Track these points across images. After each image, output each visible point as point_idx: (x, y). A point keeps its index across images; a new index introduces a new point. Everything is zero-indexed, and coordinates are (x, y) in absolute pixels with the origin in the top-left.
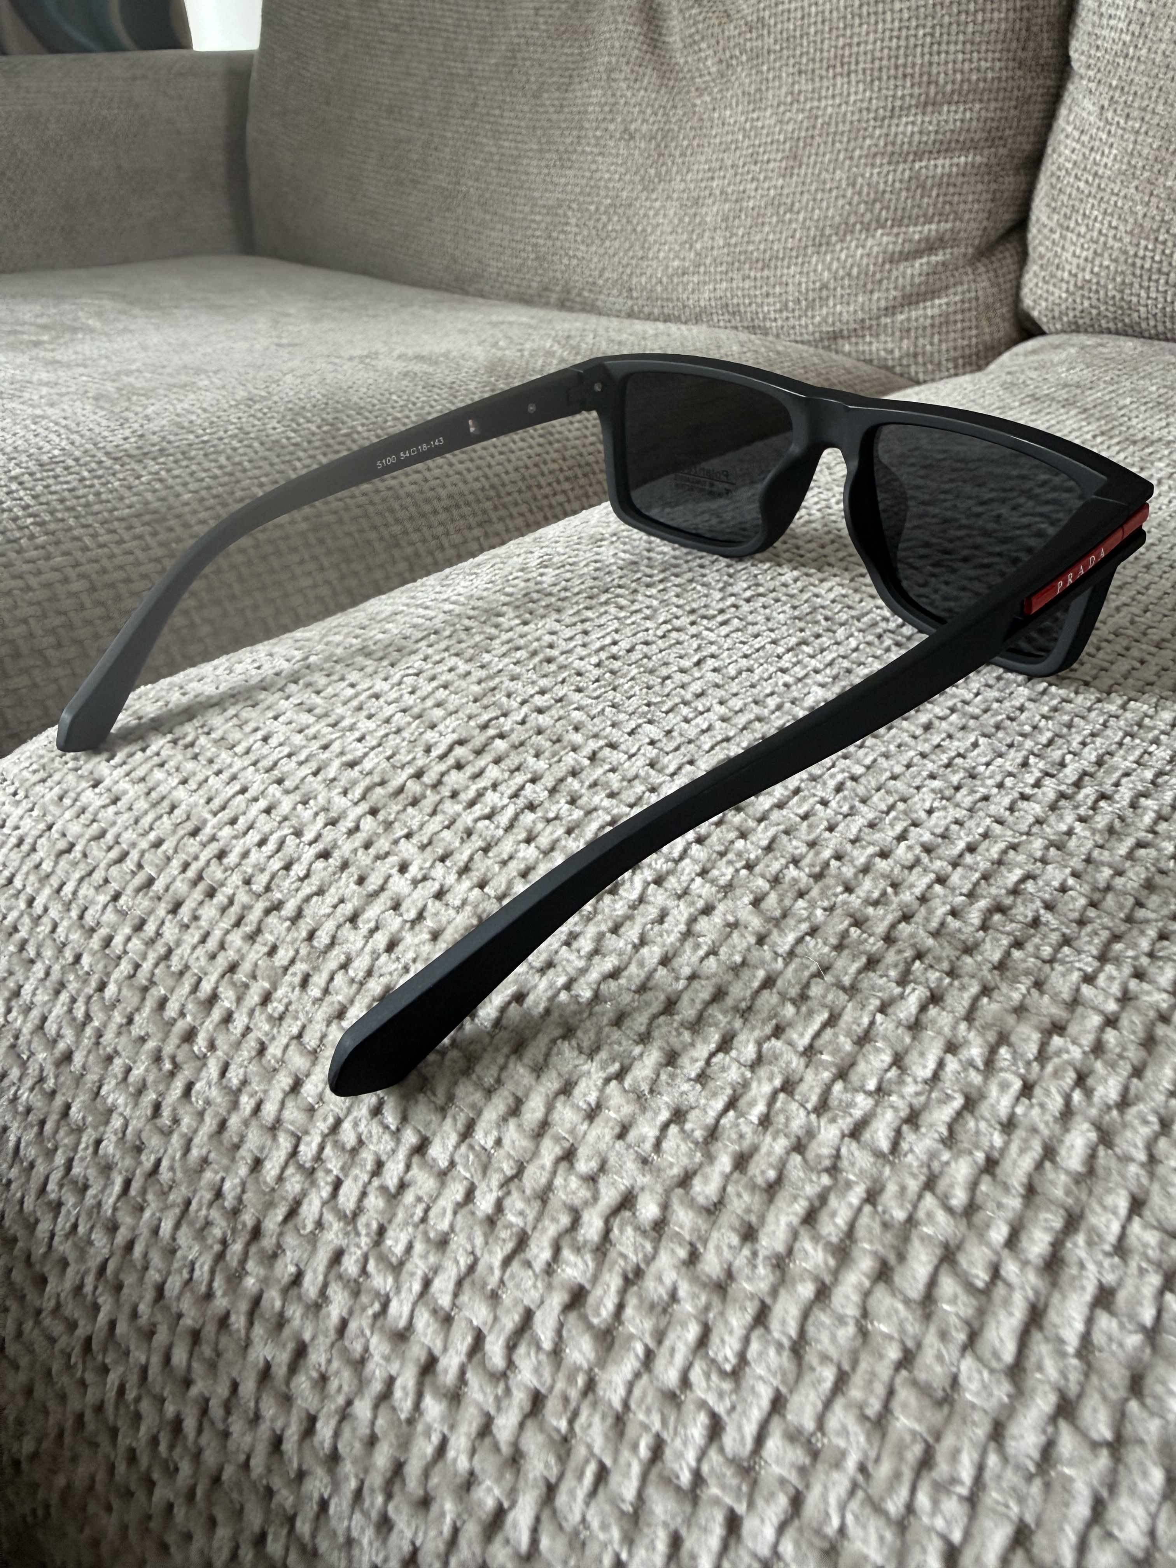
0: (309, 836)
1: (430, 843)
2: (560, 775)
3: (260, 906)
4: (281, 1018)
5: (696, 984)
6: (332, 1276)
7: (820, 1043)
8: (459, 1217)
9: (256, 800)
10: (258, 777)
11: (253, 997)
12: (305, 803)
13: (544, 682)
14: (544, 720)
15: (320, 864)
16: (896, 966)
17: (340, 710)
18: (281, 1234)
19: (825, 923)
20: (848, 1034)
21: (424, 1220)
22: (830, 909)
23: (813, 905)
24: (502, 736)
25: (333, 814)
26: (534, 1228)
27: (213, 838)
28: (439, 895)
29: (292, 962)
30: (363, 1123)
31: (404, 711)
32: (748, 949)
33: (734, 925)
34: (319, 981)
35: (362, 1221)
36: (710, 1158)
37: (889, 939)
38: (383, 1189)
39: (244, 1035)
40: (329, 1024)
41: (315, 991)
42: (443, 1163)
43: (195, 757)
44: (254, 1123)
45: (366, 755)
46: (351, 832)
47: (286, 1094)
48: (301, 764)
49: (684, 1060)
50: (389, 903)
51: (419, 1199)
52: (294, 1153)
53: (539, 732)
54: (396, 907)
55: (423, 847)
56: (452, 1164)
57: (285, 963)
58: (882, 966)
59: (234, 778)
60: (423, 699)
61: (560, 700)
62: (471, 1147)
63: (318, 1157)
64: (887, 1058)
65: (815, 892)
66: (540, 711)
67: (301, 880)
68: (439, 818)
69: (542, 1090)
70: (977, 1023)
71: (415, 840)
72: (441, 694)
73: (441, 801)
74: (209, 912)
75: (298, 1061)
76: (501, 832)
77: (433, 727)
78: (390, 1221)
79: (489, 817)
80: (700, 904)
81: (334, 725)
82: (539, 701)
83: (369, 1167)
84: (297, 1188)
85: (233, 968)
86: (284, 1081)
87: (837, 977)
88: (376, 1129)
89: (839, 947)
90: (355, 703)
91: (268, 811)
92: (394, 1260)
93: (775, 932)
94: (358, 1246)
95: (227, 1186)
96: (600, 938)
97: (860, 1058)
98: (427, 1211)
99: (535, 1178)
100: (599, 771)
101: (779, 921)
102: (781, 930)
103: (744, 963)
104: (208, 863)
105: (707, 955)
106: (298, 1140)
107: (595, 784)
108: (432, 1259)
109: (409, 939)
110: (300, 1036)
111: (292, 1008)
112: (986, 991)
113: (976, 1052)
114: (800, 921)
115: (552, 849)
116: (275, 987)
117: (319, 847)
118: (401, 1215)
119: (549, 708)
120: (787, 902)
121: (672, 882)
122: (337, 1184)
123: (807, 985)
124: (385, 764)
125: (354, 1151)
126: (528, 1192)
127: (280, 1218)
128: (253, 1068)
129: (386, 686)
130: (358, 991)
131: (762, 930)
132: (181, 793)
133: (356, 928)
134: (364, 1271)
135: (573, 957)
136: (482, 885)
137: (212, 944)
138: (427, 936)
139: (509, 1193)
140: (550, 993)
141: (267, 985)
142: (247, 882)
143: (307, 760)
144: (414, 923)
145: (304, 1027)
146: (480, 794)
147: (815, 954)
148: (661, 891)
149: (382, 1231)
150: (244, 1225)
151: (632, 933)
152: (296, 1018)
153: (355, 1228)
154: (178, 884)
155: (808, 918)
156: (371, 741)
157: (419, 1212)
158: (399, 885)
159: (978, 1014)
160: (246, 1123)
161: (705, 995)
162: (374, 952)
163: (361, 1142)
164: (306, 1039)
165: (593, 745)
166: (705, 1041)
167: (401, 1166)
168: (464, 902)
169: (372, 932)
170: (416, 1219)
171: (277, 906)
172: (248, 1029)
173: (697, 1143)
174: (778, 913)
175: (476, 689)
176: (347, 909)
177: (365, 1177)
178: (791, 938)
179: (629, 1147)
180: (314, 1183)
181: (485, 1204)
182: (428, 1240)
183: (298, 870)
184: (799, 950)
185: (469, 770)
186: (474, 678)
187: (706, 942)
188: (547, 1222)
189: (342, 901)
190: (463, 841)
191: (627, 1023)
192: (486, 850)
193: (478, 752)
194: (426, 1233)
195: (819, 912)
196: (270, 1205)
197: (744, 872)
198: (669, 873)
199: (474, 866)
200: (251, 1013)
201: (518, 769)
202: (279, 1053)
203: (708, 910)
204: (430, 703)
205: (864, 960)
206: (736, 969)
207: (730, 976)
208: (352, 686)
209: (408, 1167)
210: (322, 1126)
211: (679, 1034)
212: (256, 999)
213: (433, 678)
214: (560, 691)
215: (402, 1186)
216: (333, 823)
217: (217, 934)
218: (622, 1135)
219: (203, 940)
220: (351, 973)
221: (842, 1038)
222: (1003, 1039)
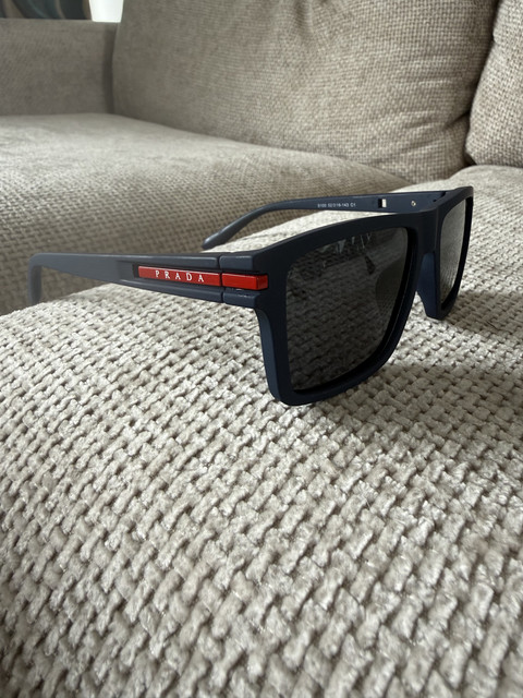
0: (83, 401)
1: (149, 409)
2: (226, 373)
3: (51, 440)
4: (52, 511)
5: (293, 508)
6: (60, 686)
7: (367, 554)
8: (138, 658)
9: (58, 377)
10: (62, 364)
11: (38, 497)
12: (84, 381)
13: (222, 320)
14: (220, 341)
15: (87, 418)
16: (413, 503)
17: (112, 329)
18: (34, 654)
19: (371, 472)
20: (384, 549)
21: (117, 656)
22: (374, 464)
23: (364, 460)
24: (196, 349)
25: (99, 388)
26: (183, 672)
27: (32, 399)
28: (150, 441)
29: (63, 476)
30: (89, 586)
31: (146, 332)
32: (326, 487)
33: (318, 471)
34: (76, 489)
35: (81, 652)
36: (296, 633)
37: (409, 485)
38: (95, 632)
39: (30, 520)
40: (77, 518)
41: (73, 496)
42: (133, 619)
43: (31, 351)
44: (28, 578)
45: (121, 355)
46: (107, 400)
47: (48, 561)
48: (86, 358)
49: (283, 560)
50: (121, 444)
51: (115, 642)
52: (48, 600)
53: (217, 348)
54: (125, 447)
55: (145, 411)
56: (138, 620)
57: (59, 477)
58: (404, 503)
59: (49, 364)
60: (157, 326)
61: (230, 330)
62: (150, 610)
63: (61, 605)
64: (408, 568)
65: (366, 452)
66: (219, 336)
67: (75, 426)
68: (156, 394)
69: (196, 574)
70: (463, 547)
71: (141, 407)
72: (167, 323)
73: (158, 385)
74: (22, 442)
75: (57, 540)
76: (189, 404)
77: (160, 341)
78: (97, 655)
79: (183, 395)
80: (299, 456)
81: (106, 338)
82: (219, 330)
83: (88, 616)
84: (46, 625)
85: (30, 477)
86: (48, 552)
87: (378, 509)
88: (95, 591)
89: (379, 489)
90: (120, 326)
91: (63, 384)
92: (97, 682)
93: (341, 477)
94: (77, 670)
95: (8, 616)
96: (239, 474)
97: (392, 567)
98: (120, 650)
99: (187, 635)
100: (248, 372)
101: (343, 470)
102: (345, 476)
103: (322, 496)
104: (26, 413)
105: (301, 489)
106: (52, 591)
107: (244, 379)
108: (119, 686)
109: (130, 467)
110: (60, 524)
111: (58, 506)
112: (468, 524)
113: (463, 567)
114: (356, 470)
115: (217, 417)
116: (51, 491)
117: (88, 407)
118: (103, 653)
119: (223, 334)
120: (349, 458)
121: (283, 441)
122: (70, 625)
123: (359, 514)
124: (131, 361)
125: (82, 604)
126: (182, 645)
127: (34, 643)
128: (32, 542)
129: (138, 318)
130: (97, 498)
131: (334, 475)
132: (19, 371)
133: (101, 458)
134: (78, 687)
135: (222, 485)
136: (175, 437)
137: (21, 462)
138: (140, 466)
139: (169, 645)
140: (206, 508)
141: (46, 489)
142: (46, 426)
143: (89, 357)
144: (134, 457)
145: (64, 518)
146: (180, 382)
147: (365, 493)
148: (276, 446)
149: (92, 660)
150: (14, 644)
151: (258, 472)
152: (60, 512)
153: (76, 656)
154: (8, 424)
155: (361, 469)
156: (125, 348)
157: (115, 650)
158: (129, 433)
159: (464, 540)
160: (23, 578)
161: (298, 516)
162: (108, 474)
163: (86, 599)
164: (64, 526)
165: (245, 356)
166: (297, 548)
167: (108, 617)
168: (164, 446)
169: (110, 461)
170: (113, 655)
171: (59, 442)
172: (32, 518)
173: (288, 622)
174: (343, 464)
175: (186, 321)
176: (97, 446)
177: (86, 623)
178: (351, 481)
179: (245, 620)
180: (56, 623)
181: (155, 650)
182: (118, 671)
183: (75, 420)
184: (356, 489)
185: (176, 367)
186: (185, 316)
187: (301, 479)
188: (191, 669)
189: (95, 441)
190: (167, 408)
191: (251, 532)
192: (179, 415)
193: (182, 357)
194: (117, 667)
195: (368, 465)
196: (30, 633)
197: (325, 437)
198: (282, 435)
199: (171, 424)
200: (35, 507)
201: (203, 368)
202: (47, 533)
203: (303, 460)
204: (160, 328)
205: (394, 498)
206: (318, 500)
207: (314, 504)
208: (121, 316)
209: (111, 619)
210: (65, 585)
211: (281, 542)
212: (40, 498)
213: (164, 315)
214: (230, 325)
215: (107, 631)
216: (98, 393)
217: (25, 456)
218: (242, 610)
219: (17, 459)
220: (95, 486)
221: (380, 552)
222: (480, 559)
